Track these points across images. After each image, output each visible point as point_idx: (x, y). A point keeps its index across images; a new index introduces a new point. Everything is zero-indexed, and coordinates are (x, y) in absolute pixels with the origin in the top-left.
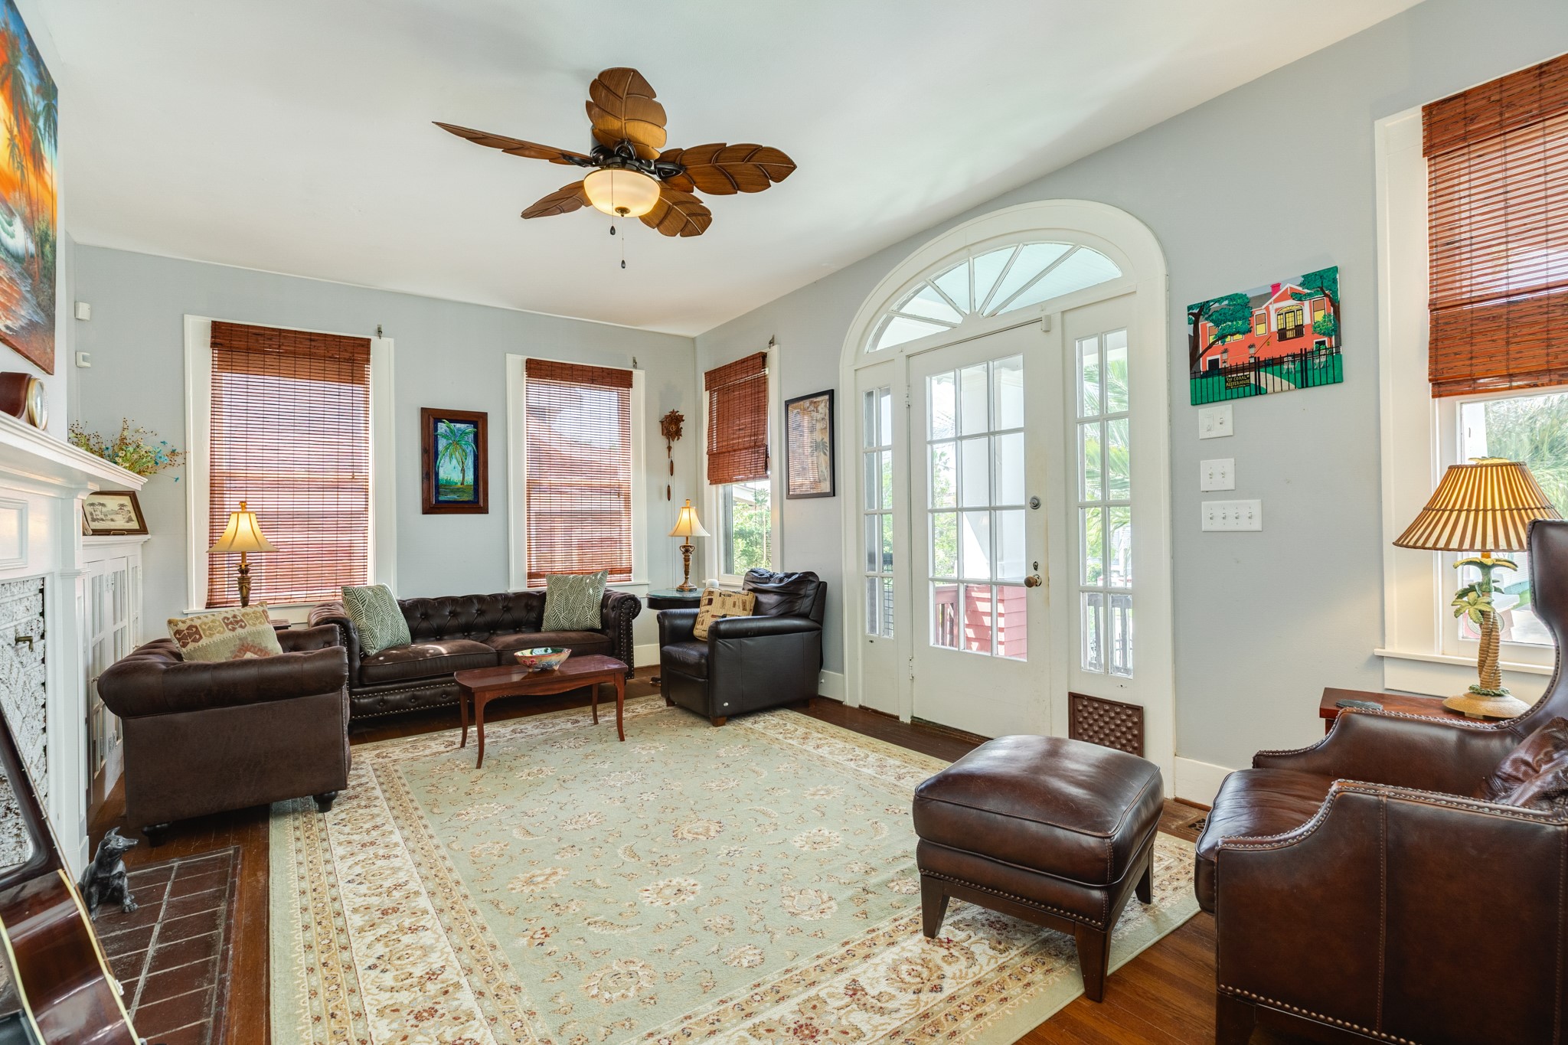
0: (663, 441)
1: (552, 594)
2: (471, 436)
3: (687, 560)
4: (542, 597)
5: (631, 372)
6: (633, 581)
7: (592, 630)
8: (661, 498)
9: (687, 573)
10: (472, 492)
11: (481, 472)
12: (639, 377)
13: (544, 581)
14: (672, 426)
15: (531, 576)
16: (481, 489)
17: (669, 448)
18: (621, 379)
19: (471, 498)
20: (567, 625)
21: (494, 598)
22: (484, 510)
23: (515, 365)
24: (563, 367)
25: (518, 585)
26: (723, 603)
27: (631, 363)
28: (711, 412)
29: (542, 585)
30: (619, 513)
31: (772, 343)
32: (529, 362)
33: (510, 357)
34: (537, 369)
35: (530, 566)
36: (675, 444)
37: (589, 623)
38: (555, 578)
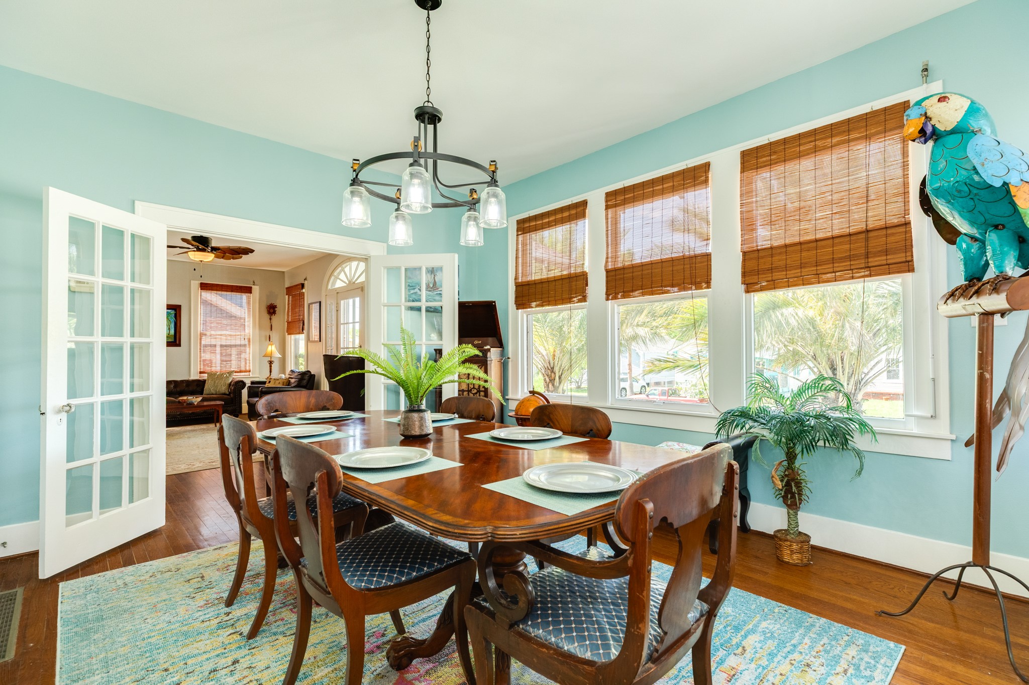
0: (267, 316)
1: (208, 380)
2: (174, 315)
3: (271, 366)
4: (204, 381)
5: (251, 287)
6: (251, 376)
7: (225, 394)
8: (266, 340)
9: (271, 372)
10: (173, 338)
11: (178, 330)
12: (256, 289)
13: (206, 375)
14: (272, 310)
15: (201, 373)
16: (178, 337)
17: (270, 319)
18: (248, 290)
19: (173, 340)
20: (214, 392)
21: (182, 381)
22: (179, 345)
23: (195, 285)
24: (217, 285)
25: (194, 376)
26: (275, 383)
27: (252, 283)
28: (288, 304)
29: (205, 377)
30: (245, 345)
31: (305, 279)
32: (201, 284)
33: (192, 282)
34: (204, 287)
35: (200, 369)
36: (273, 317)
37: (223, 392)
38: (211, 375)
